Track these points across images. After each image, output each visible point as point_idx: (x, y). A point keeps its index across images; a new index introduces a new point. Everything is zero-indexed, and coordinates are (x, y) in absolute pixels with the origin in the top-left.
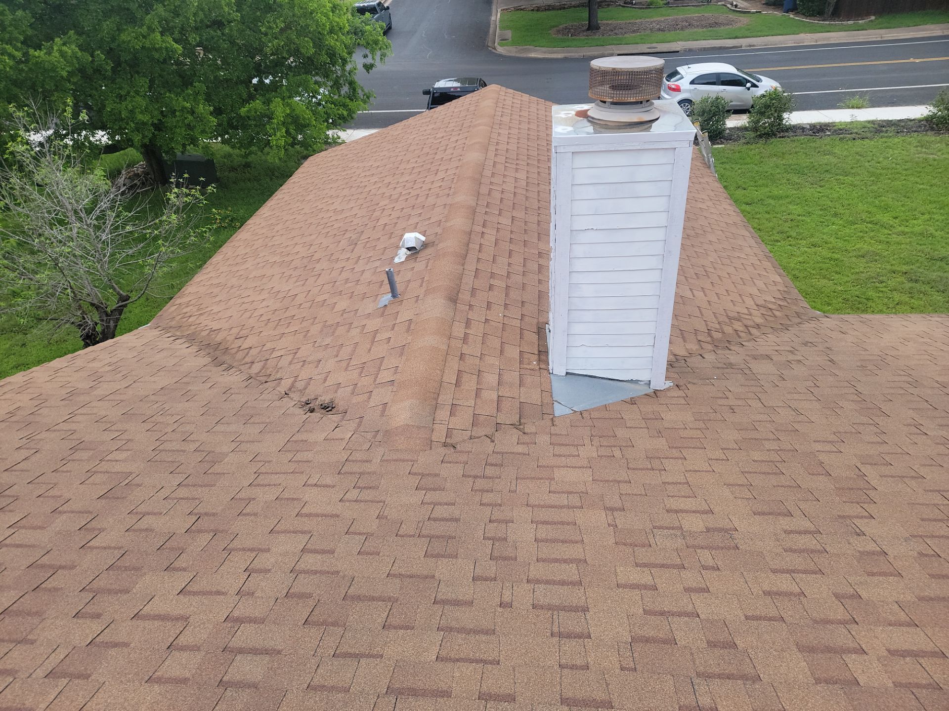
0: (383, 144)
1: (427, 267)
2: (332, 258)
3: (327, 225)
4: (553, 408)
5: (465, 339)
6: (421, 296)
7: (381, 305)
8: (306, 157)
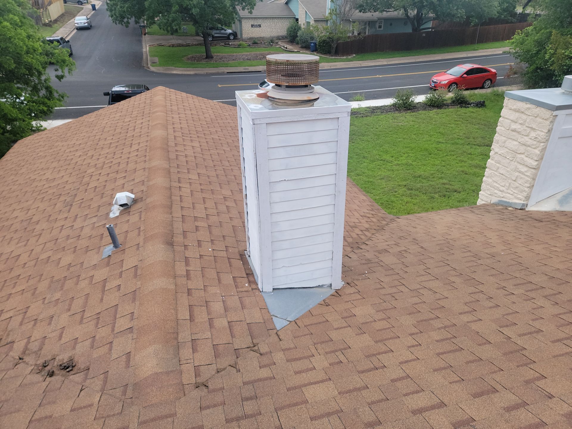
0: (81, 128)
1: (140, 218)
2: (51, 219)
3: (42, 192)
4: (273, 323)
5: (188, 276)
6: (141, 244)
7: (105, 255)
8: (15, 141)
